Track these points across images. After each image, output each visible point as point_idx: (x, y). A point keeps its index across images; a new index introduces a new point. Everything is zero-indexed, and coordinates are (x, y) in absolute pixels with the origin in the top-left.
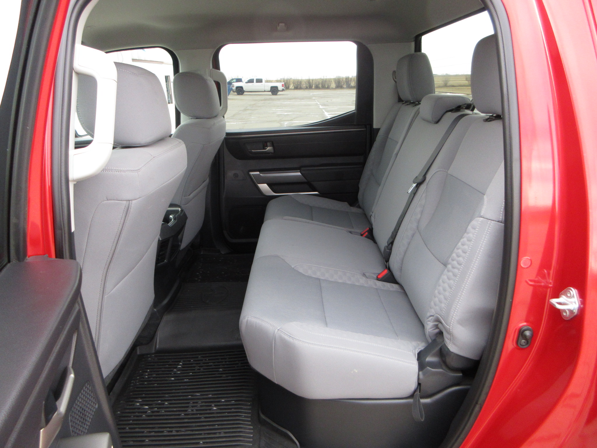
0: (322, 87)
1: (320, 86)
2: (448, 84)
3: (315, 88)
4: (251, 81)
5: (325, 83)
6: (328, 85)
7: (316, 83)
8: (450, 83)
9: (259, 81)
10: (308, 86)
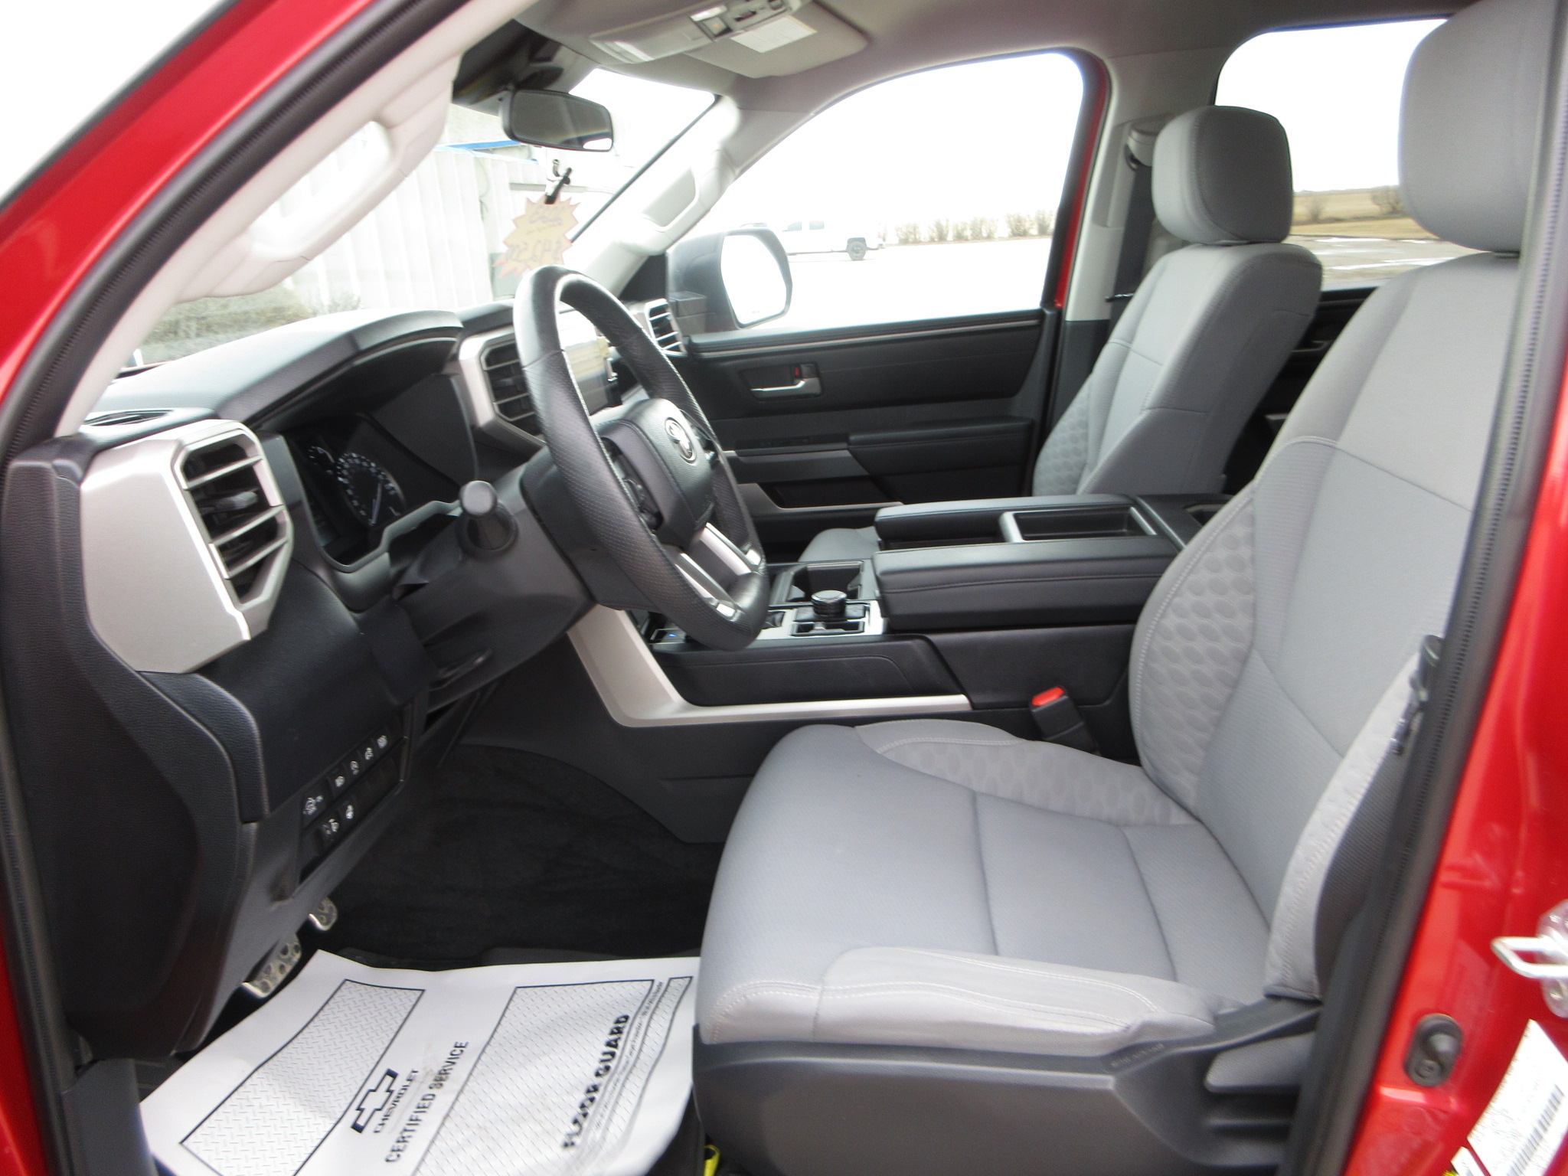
0: (972, 235)
1: (968, 233)
2: (1323, 216)
3: (954, 240)
4: (797, 227)
5: (981, 225)
6: (990, 230)
7: (957, 226)
8: (1330, 209)
9: (817, 226)
10: (935, 235)
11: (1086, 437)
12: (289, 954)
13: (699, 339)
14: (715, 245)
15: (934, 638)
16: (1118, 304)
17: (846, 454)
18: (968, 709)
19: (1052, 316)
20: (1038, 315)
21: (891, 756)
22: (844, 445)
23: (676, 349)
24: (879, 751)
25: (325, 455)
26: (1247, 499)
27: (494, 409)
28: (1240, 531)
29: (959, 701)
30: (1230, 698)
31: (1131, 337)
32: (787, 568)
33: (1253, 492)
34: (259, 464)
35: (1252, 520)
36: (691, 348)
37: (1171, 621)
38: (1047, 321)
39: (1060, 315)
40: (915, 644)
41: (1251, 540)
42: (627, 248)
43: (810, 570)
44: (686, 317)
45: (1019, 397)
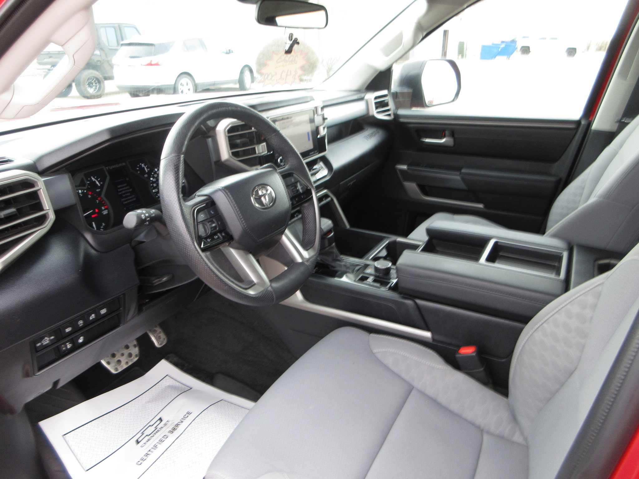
11: (582, 194)
12: (132, 358)
13: (401, 112)
14: (422, 66)
15: (419, 302)
16: (622, 125)
17: (458, 178)
18: (431, 341)
19: (584, 125)
20: (578, 123)
21: (379, 356)
22: (458, 173)
23: (389, 115)
24: (375, 351)
25: (95, 181)
26: (601, 282)
27: (229, 154)
28: (590, 299)
29: (427, 335)
30: (558, 391)
31: (621, 145)
32: (388, 238)
33: (607, 278)
34: (40, 190)
35: (598, 296)
36: (396, 116)
37: (538, 336)
38: (581, 126)
39: (589, 124)
40: (409, 302)
41: (594, 307)
42: (370, 67)
43: (397, 242)
44: (401, 100)
45: (556, 164)
